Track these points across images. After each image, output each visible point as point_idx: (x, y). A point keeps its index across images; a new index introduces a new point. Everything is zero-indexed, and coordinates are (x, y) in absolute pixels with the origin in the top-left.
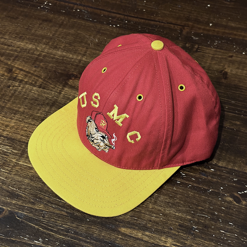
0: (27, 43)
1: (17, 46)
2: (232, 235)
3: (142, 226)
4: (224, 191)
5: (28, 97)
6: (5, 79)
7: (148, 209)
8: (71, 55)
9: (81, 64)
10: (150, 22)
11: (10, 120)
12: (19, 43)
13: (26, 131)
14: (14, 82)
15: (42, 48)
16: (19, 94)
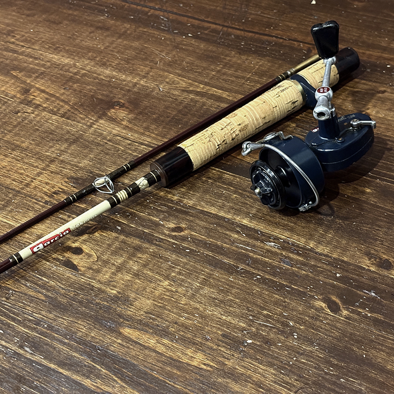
3: (159, 330)
5: (40, 129)
7: (177, 305)
10: (261, 36)
12: (51, 56)
13: (21, 174)
14: (26, 106)
16: (28, 124)
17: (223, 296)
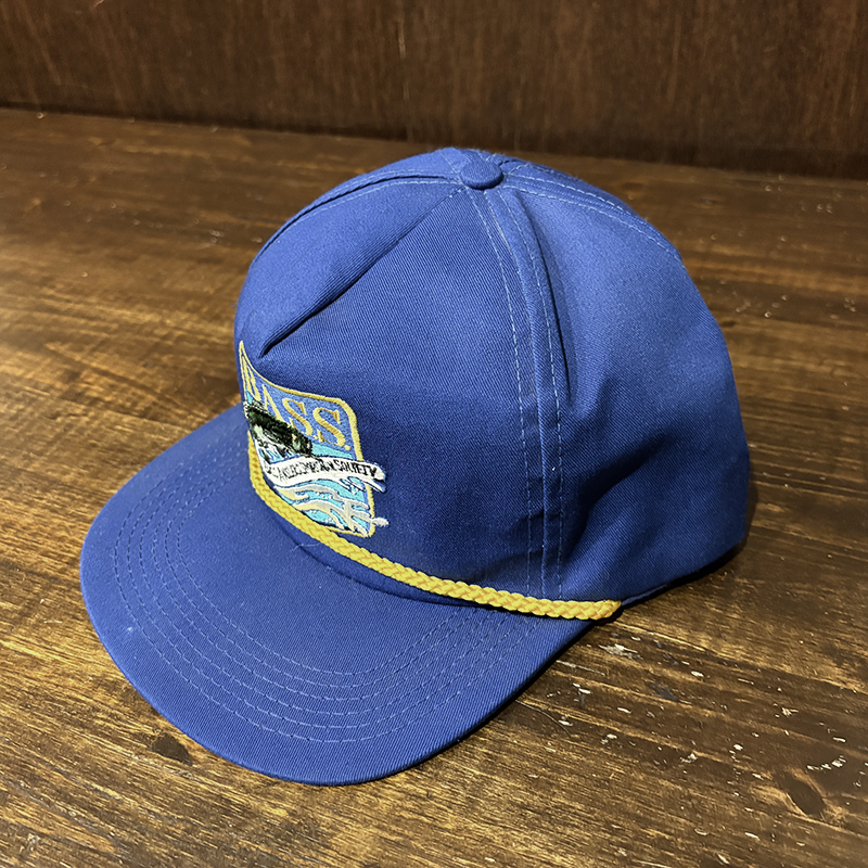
17: (542, 797)
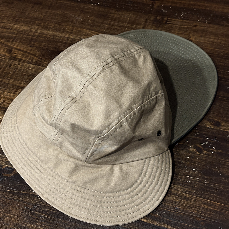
0: (22, 25)
1: (14, 29)
2: (195, 179)
4: (189, 144)
6: (7, 59)
8: (60, 34)
9: (69, 42)
11: (13, 94)
15: (35, 29)
